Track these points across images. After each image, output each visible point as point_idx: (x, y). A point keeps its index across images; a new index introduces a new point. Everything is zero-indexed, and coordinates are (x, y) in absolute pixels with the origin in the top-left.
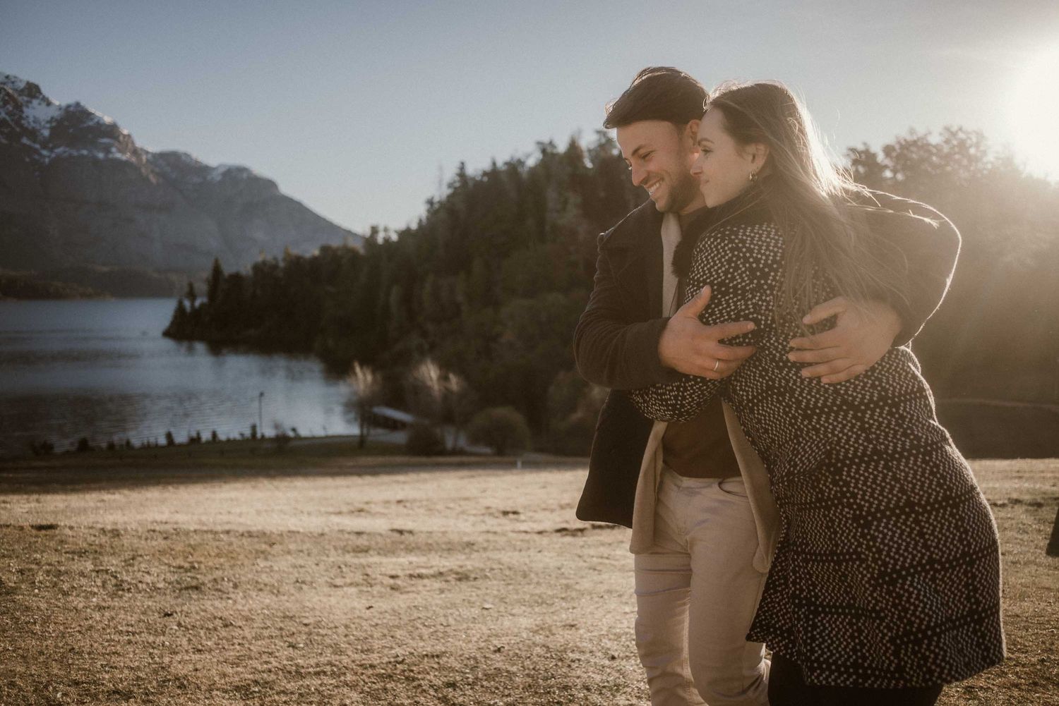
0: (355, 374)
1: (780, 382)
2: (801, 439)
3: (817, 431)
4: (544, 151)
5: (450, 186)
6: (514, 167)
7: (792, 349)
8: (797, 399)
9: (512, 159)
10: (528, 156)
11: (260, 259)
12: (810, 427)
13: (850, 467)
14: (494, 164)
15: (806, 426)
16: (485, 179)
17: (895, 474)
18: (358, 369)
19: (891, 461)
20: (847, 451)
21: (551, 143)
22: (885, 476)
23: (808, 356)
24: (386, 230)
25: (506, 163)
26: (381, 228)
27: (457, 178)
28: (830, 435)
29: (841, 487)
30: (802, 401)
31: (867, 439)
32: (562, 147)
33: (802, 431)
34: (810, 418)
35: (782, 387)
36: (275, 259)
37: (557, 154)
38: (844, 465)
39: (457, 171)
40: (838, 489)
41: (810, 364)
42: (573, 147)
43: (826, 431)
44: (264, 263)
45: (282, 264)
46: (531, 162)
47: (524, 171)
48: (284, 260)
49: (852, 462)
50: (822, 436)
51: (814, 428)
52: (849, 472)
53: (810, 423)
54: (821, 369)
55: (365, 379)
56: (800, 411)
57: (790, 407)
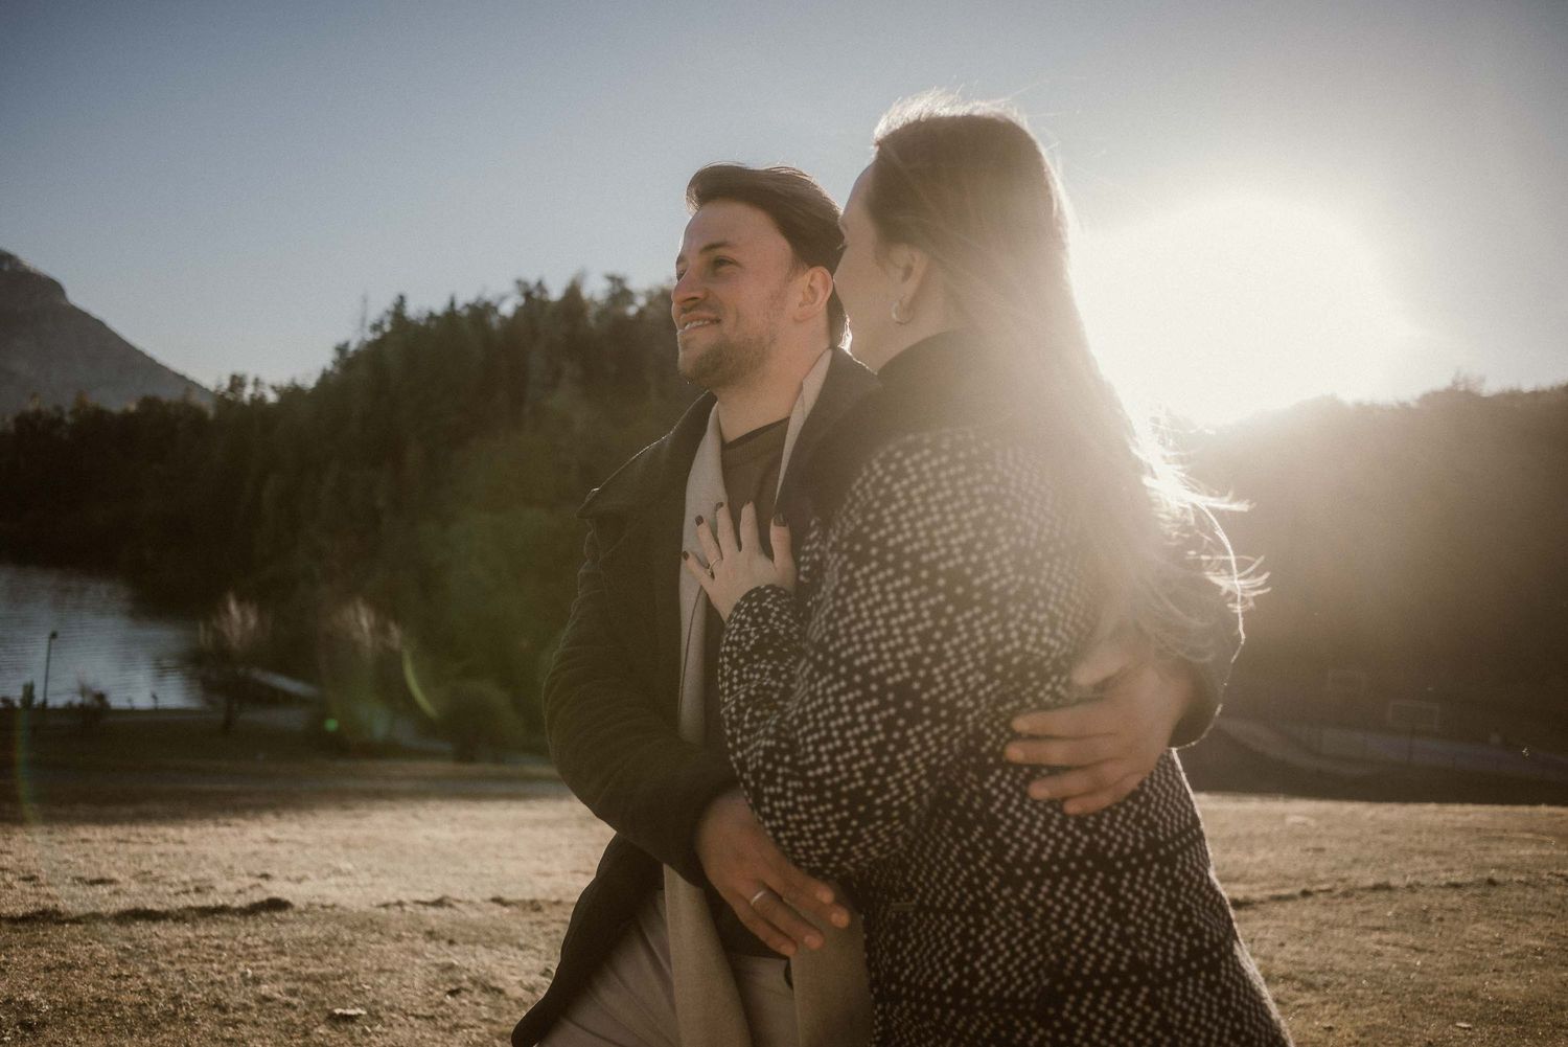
0: (228, 612)
1: (971, 798)
2: (986, 921)
3: (1028, 913)
4: (528, 295)
5: (376, 327)
6: (481, 312)
7: (1016, 736)
8: (998, 842)
9: (479, 298)
10: (503, 298)
11: (31, 407)
12: (1014, 902)
13: (1081, 996)
14: (452, 304)
15: (1005, 899)
16: (433, 323)
17: (1165, 1014)
18: (233, 606)
19: (1160, 986)
20: (1081, 961)
21: (540, 285)
22: (1146, 1018)
23: (1056, 754)
24: (257, 382)
25: (468, 305)
26: (250, 379)
27: (388, 319)
28: (1054, 927)
29: (1056, 1032)
30: (1009, 847)
31: (1123, 938)
32: (556, 293)
33: (991, 904)
34: (1018, 885)
35: (972, 810)
36: (58, 408)
37: (549, 302)
38: (1070, 989)
39: (392, 308)
40: (1049, 1034)
41: (1055, 771)
42: (573, 292)
43: (1046, 916)
44: (38, 414)
45: (68, 419)
46: (507, 309)
47: (494, 321)
48: (73, 413)
49: (1088, 986)
50: (1036, 926)
51: (1023, 906)
52: (1077, 1004)
53: (1015, 895)
54: (1073, 783)
55: (245, 622)
56: (998, 868)
57: (978, 854)
